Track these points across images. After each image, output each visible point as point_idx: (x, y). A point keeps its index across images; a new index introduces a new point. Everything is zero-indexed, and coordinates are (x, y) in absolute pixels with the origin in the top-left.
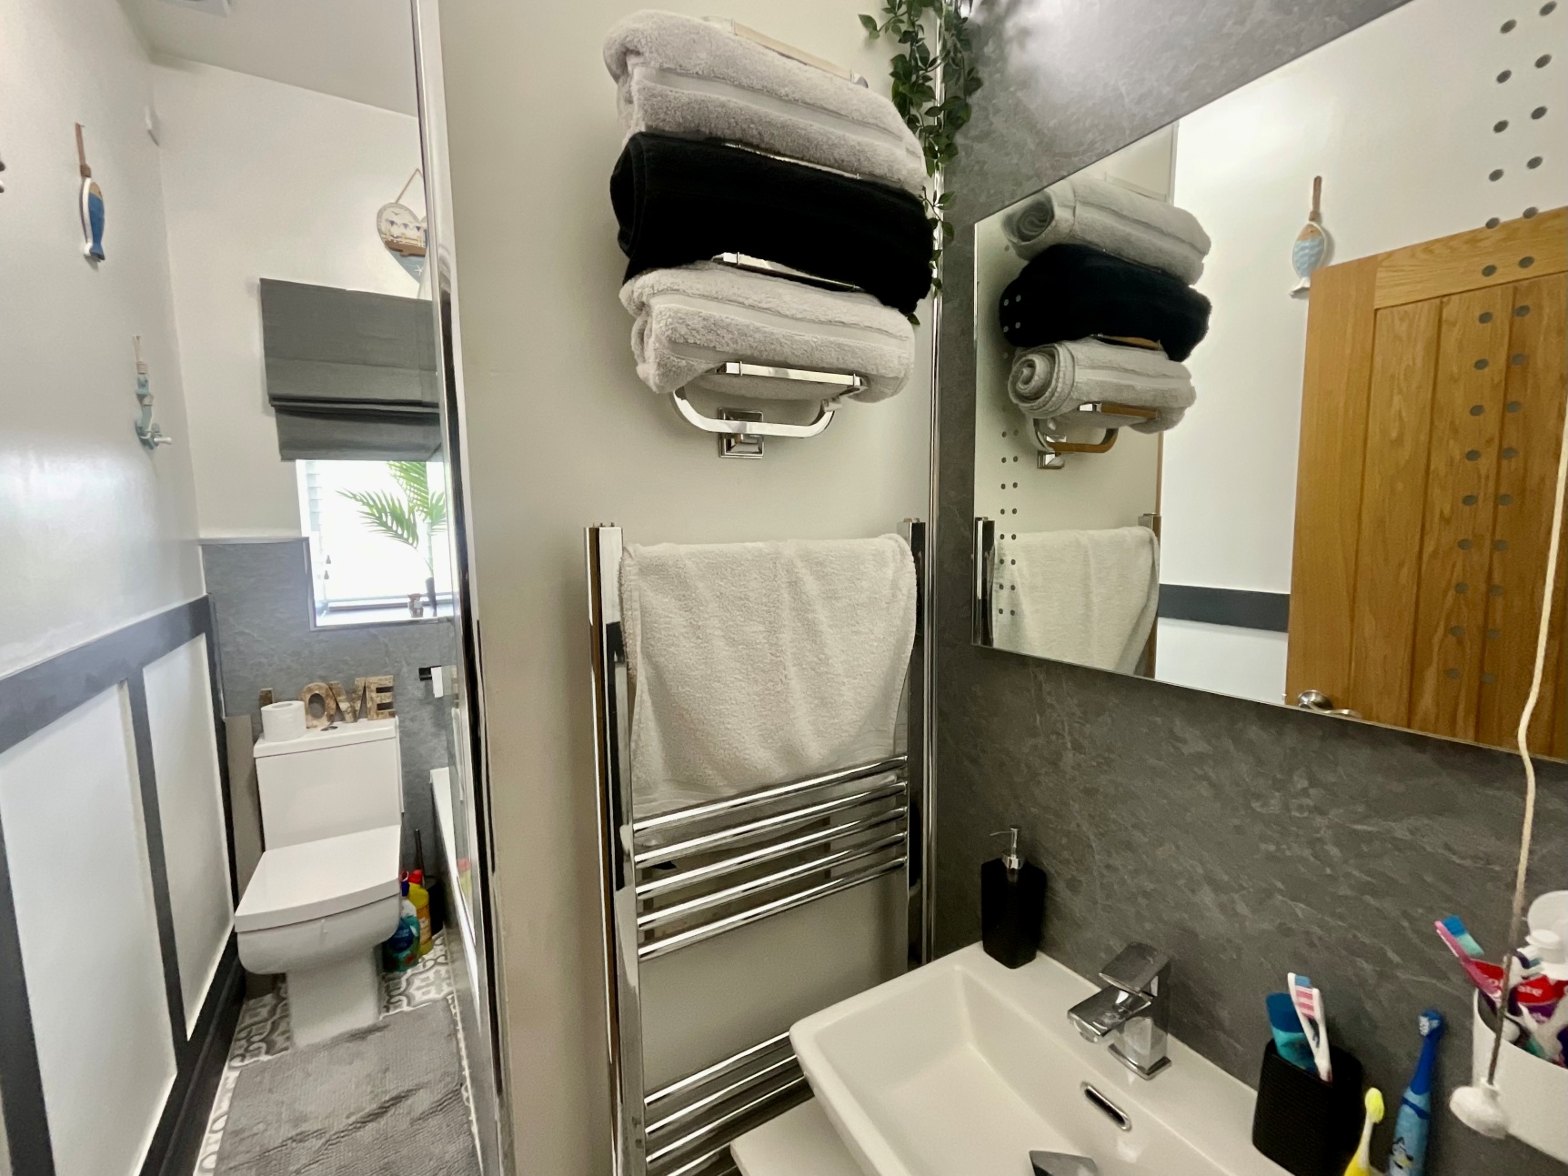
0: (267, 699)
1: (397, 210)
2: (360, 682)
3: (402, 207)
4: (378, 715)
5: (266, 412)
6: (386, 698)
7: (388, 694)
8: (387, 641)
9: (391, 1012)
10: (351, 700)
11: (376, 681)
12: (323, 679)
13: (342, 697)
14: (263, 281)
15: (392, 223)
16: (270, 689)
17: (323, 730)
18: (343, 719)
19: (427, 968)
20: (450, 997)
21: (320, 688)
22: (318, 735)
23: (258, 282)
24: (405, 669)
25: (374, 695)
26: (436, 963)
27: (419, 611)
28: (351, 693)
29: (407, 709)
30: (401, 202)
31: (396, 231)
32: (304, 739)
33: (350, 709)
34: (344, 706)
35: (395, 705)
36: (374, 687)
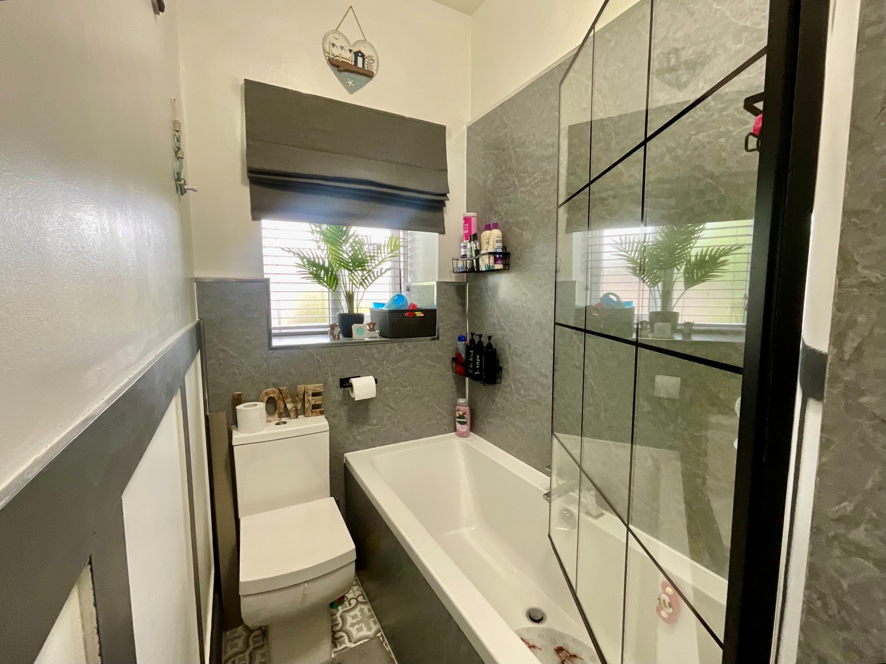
0: (238, 400)
1: (337, 36)
2: (301, 388)
3: (340, 33)
4: (312, 412)
5: (243, 183)
6: (317, 400)
7: (320, 397)
8: (319, 358)
9: (339, 648)
10: (294, 402)
11: (311, 387)
12: (275, 385)
13: (289, 400)
14: (247, 82)
15: (334, 45)
16: (240, 393)
17: (277, 424)
18: (288, 416)
19: (352, 606)
20: (379, 635)
21: (274, 392)
22: (272, 429)
23: (243, 82)
24: (330, 379)
25: (310, 398)
26: (358, 602)
27: (337, 337)
28: (294, 397)
29: (331, 408)
30: (339, 30)
31: (336, 51)
32: (265, 432)
33: (294, 408)
34: (289, 406)
35: (322, 406)
36: (310, 392)
